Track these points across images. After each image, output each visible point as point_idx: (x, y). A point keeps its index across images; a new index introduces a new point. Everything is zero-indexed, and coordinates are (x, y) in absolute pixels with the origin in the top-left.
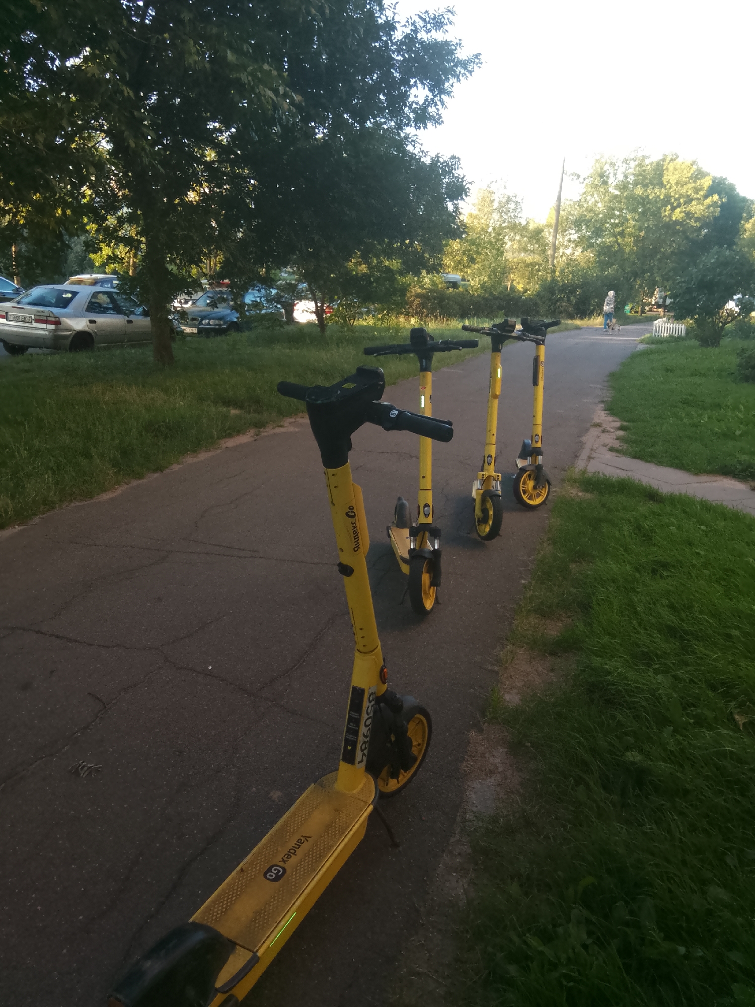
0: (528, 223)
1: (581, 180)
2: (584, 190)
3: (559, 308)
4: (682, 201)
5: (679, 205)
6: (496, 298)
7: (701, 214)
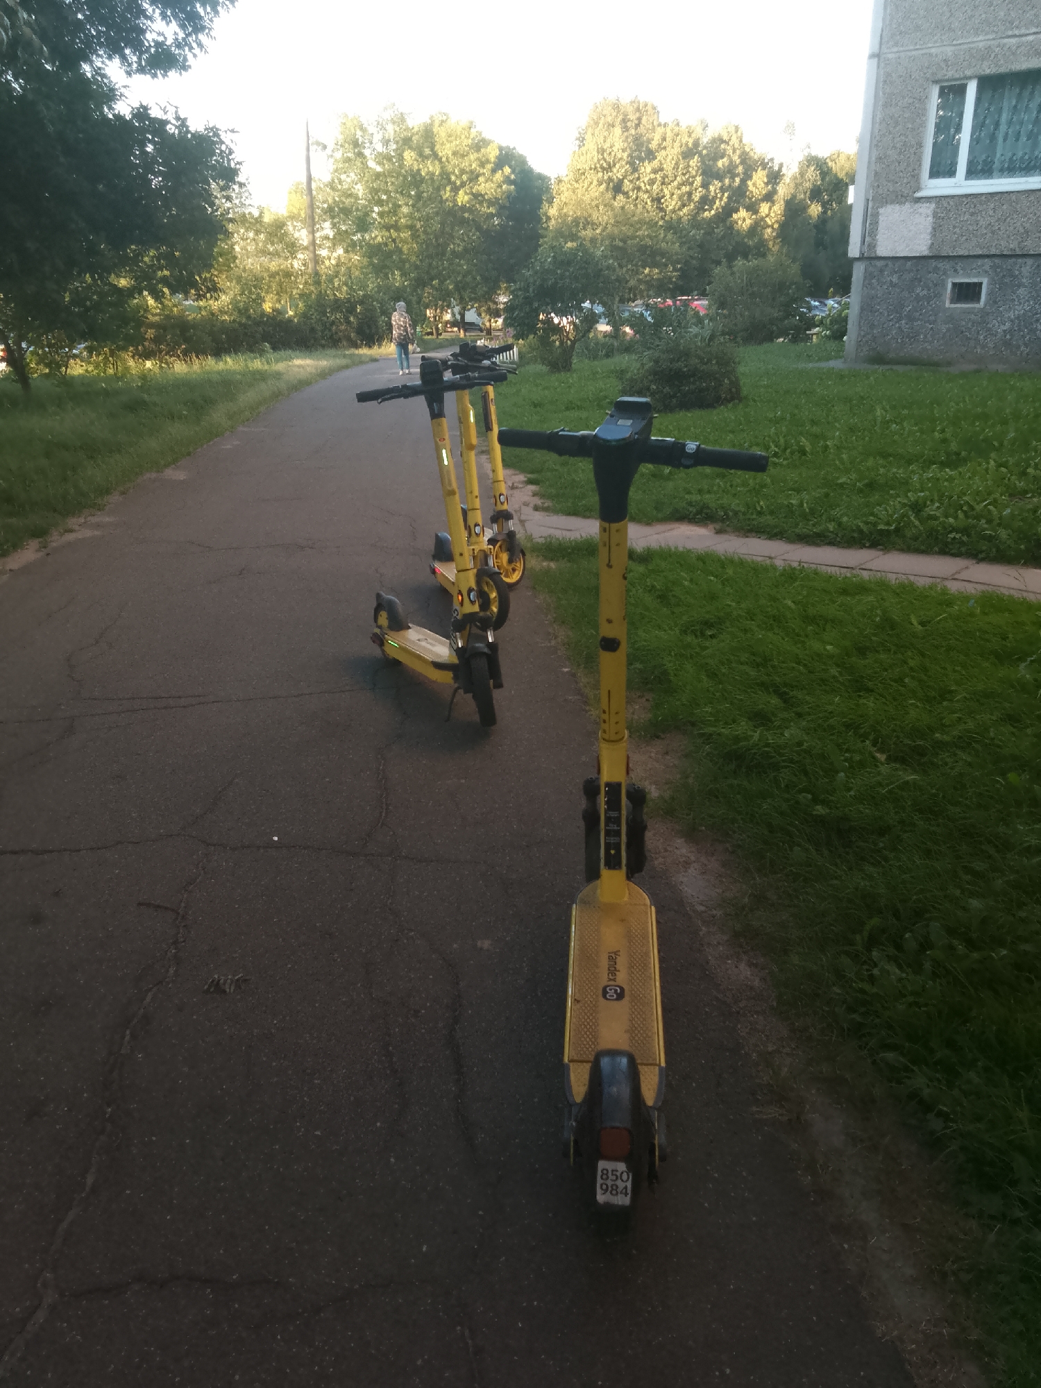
0: (261, 213)
1: (328, 151)
2: (335, 167)
3: (336, 333)
4: (465, 177)
5: (463, 185)
6: (258, 324)
7: (492, 195)
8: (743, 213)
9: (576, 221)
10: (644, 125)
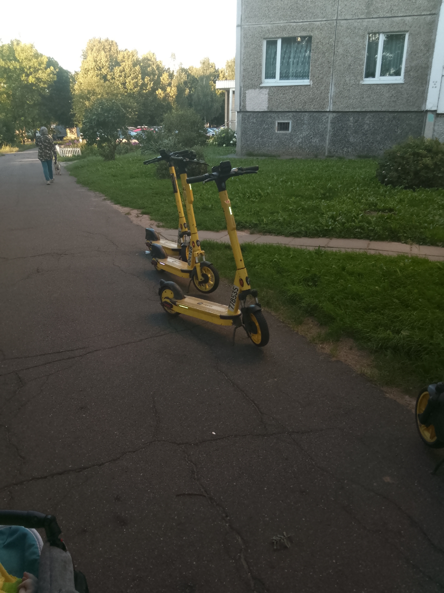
4: (31, 70)
5: (31, 73)
7: (46, 79)
8: (160, 91)
9: (89, 92)
10: (112, 51)
